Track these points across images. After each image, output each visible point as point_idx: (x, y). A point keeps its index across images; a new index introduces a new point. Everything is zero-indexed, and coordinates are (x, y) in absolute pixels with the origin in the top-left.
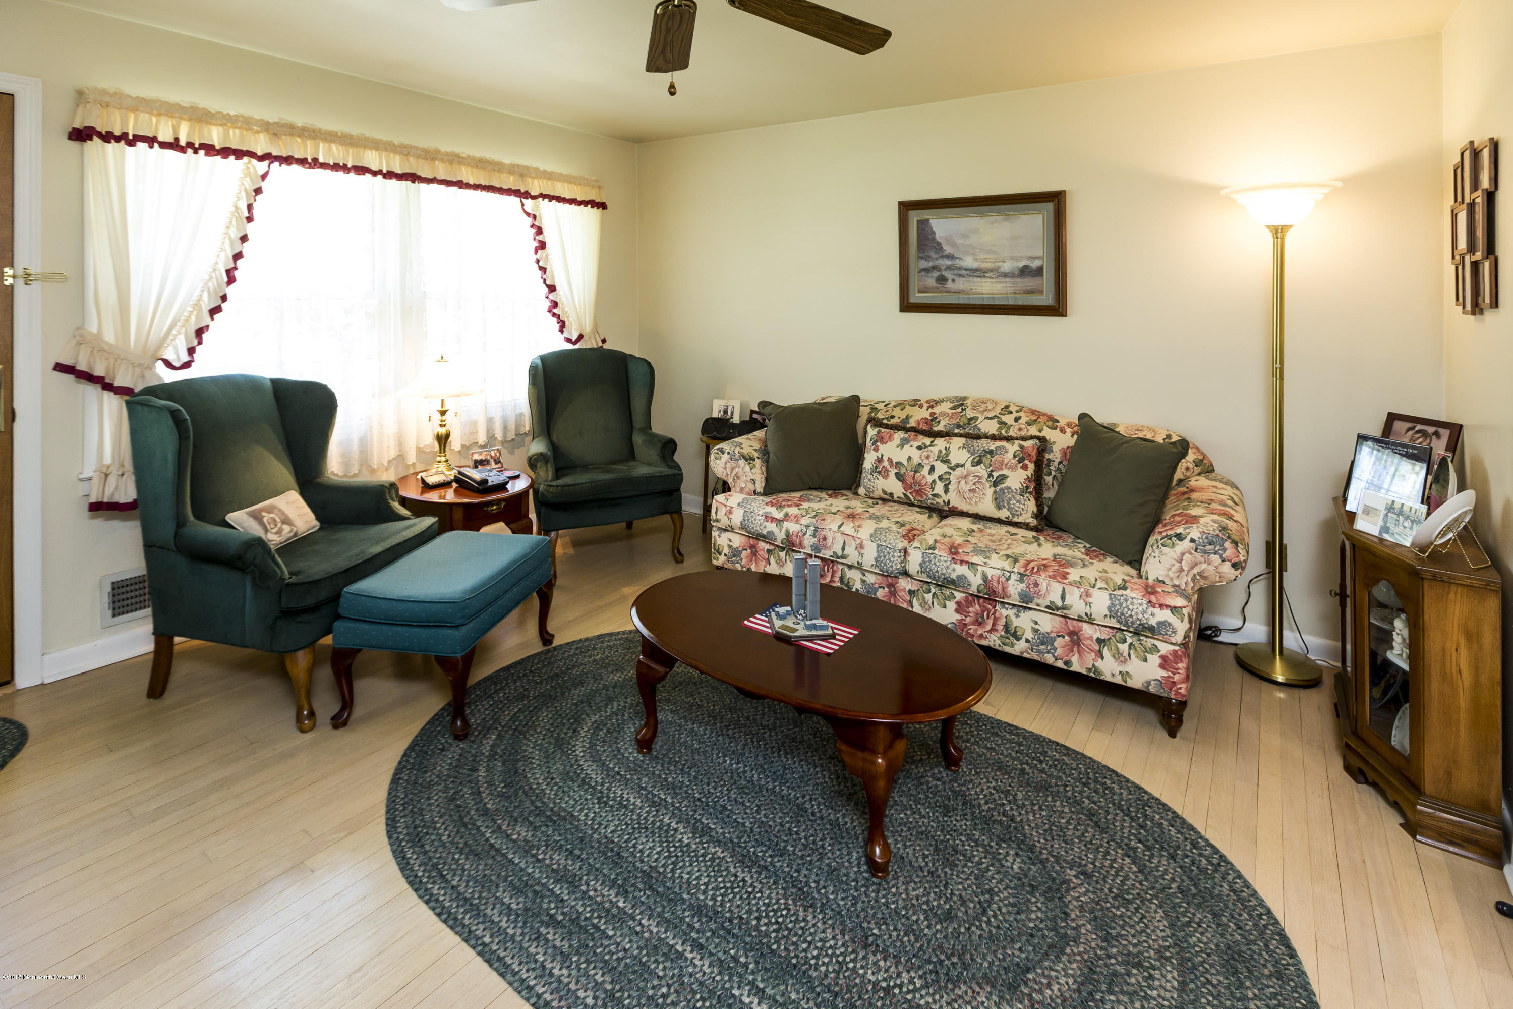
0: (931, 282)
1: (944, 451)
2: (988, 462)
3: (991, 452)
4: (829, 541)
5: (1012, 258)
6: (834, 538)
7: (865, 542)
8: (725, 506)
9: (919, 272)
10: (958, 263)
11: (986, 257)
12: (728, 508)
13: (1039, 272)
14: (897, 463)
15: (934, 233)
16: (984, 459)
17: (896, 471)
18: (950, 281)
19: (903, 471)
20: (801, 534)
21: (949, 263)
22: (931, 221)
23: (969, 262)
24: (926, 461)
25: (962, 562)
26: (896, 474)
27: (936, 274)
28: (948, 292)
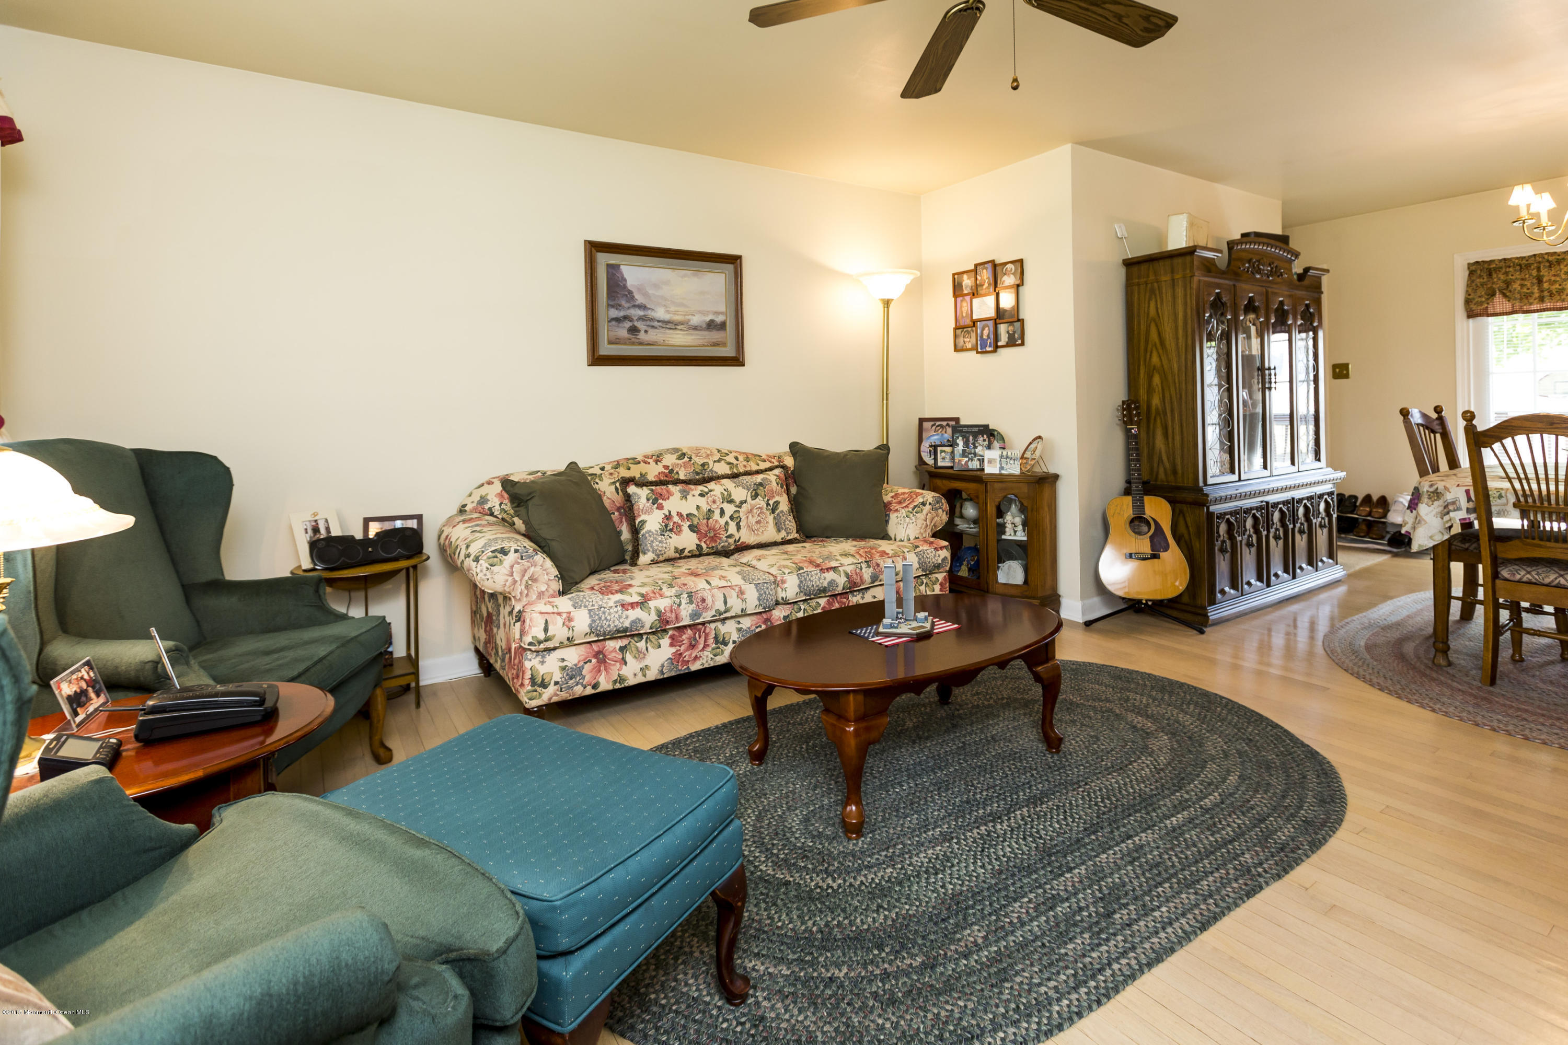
0: (623, 332)
1: (726, 493)
2: (763, 494)
3: (761, 484)
4: (709, 601)
5: (700, 312)
6: (713, 596)
7: (743, 587)
8: (559, 614)
9: (609, 322)
10: (651, 314)
11: (677, 309)
12: (564, 616)
13: (722, 326)
14: (687, 515)
15: (625, 280)
16: (759, 492)
17: (688, 523)
18: (642, 332)
19: (696, 521)
20: (675, 607)
21: (641, 313)
22: (622, 267)
23: (660, 313)
24: (714, 506)
25: (828, 569)
26: (690, 527)
27: (628, 324)
28: (640, 344)
